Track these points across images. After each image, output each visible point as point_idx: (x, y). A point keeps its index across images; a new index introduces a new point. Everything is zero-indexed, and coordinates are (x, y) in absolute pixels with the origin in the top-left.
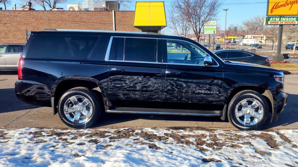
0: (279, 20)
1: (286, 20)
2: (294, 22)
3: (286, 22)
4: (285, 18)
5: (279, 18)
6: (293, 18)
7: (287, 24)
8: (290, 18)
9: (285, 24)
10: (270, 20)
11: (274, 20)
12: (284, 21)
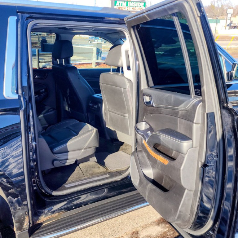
0: (126, 5)
1: (134, 6)
2: (141, 8)
3: (133, 7)
4: (132, 3)
5: (126, 2)
6: (140, 3)
7: (134, 10)
8: (137, 3)
9: (133, 10)
10: (117, 5)
11: (121, 5)
12: (131, 6)
